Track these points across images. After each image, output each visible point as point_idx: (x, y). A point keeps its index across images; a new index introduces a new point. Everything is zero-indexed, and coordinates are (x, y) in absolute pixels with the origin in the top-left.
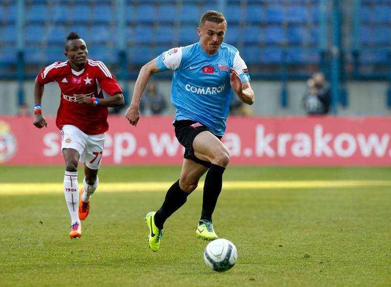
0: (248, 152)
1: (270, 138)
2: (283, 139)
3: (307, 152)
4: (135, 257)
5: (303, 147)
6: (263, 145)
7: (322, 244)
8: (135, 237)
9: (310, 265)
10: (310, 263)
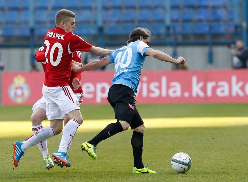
0: (186, 94)
1: (201, 84)
2: (210, 85)
3: (226, 93)
4: (110, 173)
5: (223, 90)
6: (196, 89)
7: (237, 162)
8: (110, 158)
9: (229, 177)
10: (229, 176)
